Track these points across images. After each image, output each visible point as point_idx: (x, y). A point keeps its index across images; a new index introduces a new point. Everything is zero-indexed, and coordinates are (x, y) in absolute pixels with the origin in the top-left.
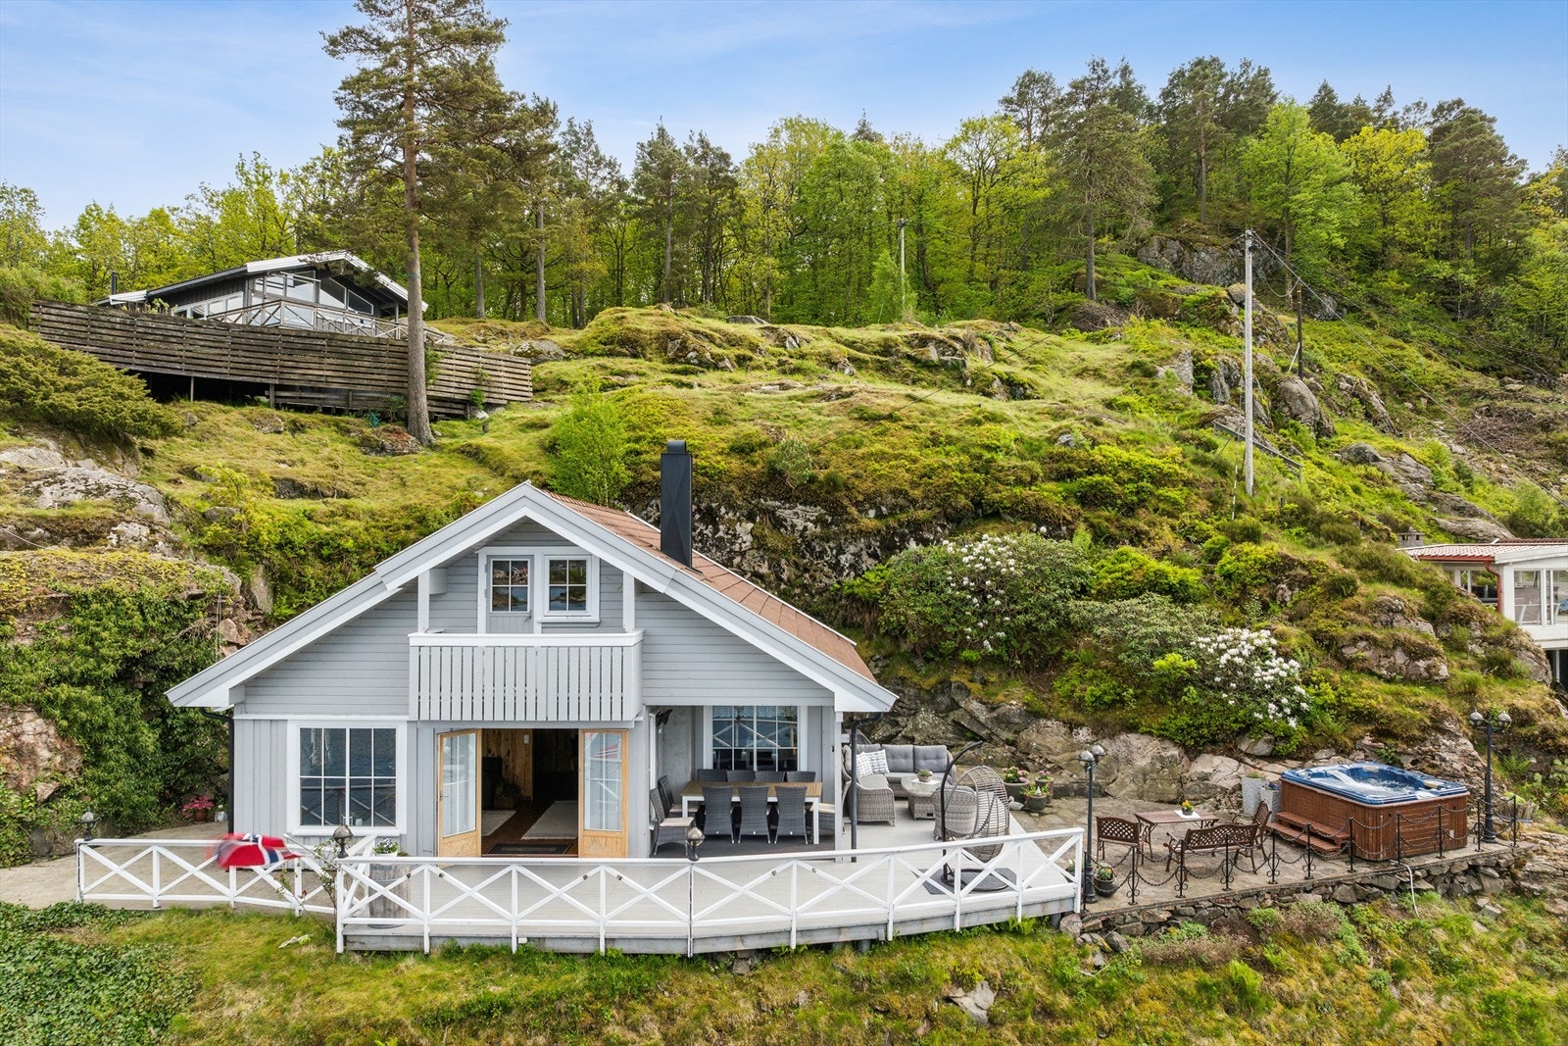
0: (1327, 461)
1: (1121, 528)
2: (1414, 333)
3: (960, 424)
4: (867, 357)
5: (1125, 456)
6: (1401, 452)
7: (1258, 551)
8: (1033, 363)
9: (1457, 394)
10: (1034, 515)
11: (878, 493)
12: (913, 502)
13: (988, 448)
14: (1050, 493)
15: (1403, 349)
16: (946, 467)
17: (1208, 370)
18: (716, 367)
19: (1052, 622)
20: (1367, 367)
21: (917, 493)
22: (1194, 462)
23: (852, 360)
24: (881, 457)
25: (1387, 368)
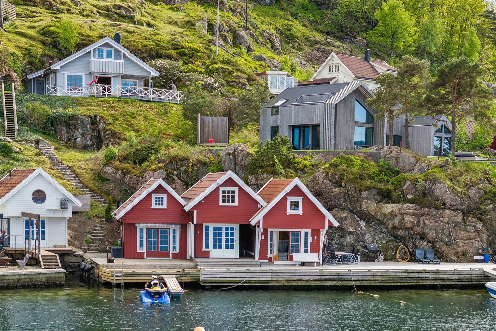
0: (249, 59)
1: (188, 61)
2: (300, 15)
3: (151, 35)
4: (102, 12)
5: (189, 45)
6: (273, 58)
7: (216, 66)
8: (154, 18)
9: (310, 42)
10: (169, 57)
11: (134, 50)
12: (143, 52)
13: (159, 41)
14: (173, 52)
15: (292, 21)
16: (150, 45)
17: (212, 25)
18: (62, 13)
19: (175, 78)
20: (277, 28)
21: (143, 50)
22: (205, 48)
23: (98, 12)
24: (134, 41)
25: (285, 29)
